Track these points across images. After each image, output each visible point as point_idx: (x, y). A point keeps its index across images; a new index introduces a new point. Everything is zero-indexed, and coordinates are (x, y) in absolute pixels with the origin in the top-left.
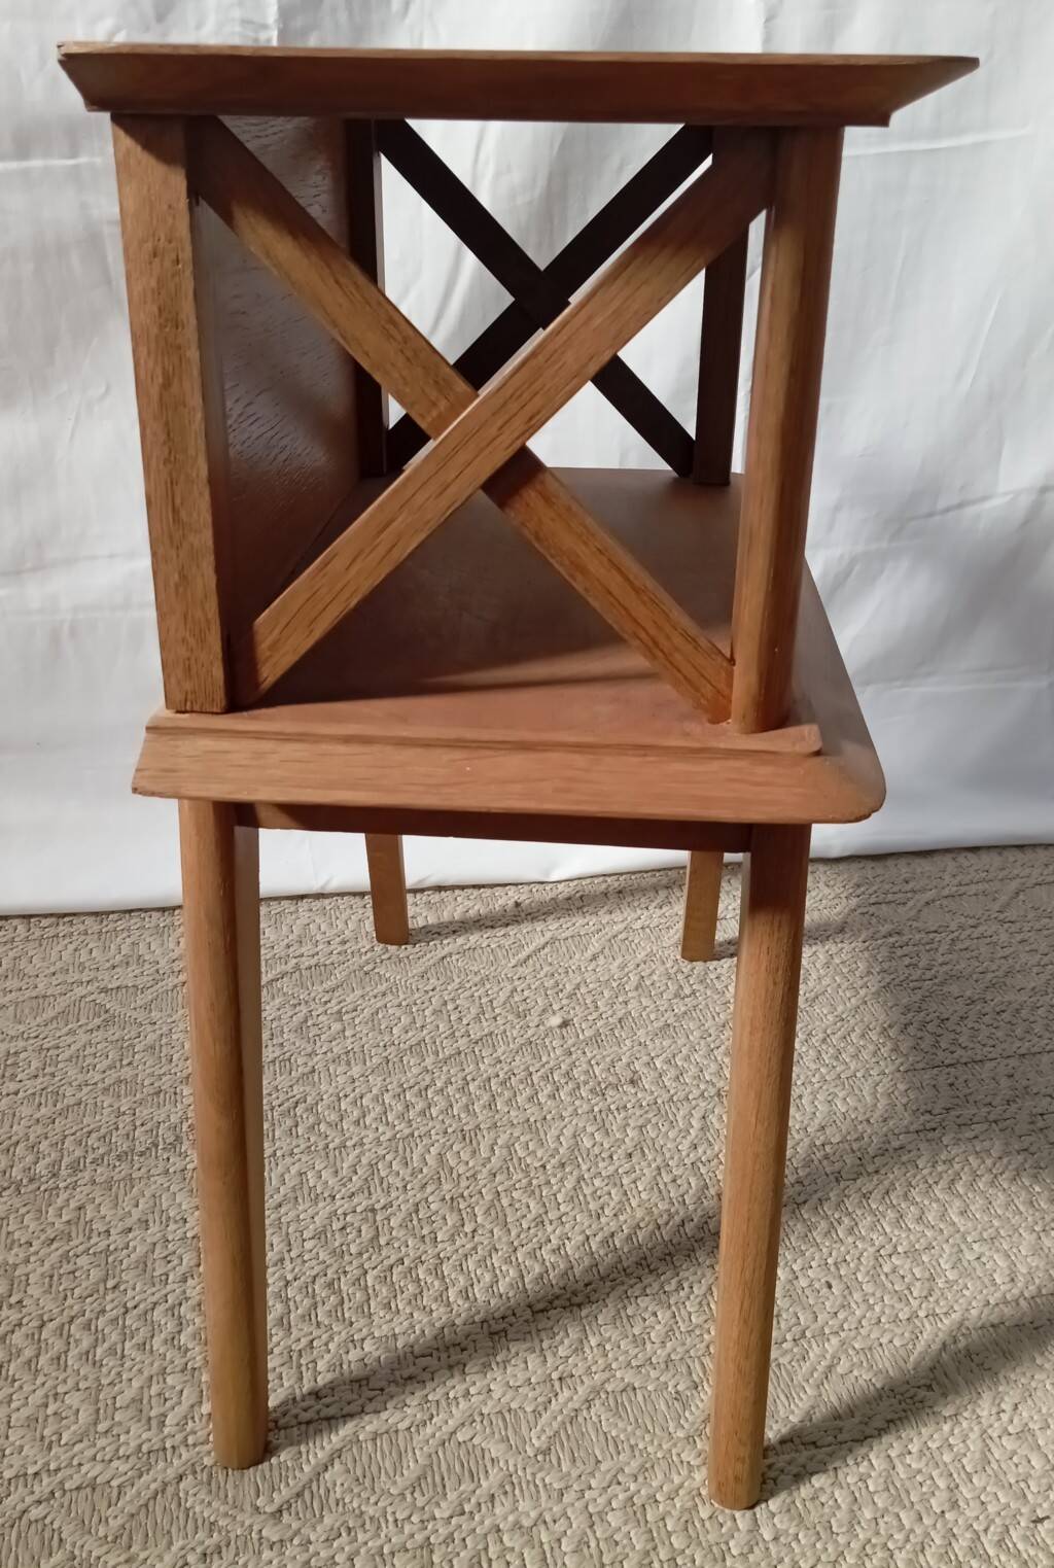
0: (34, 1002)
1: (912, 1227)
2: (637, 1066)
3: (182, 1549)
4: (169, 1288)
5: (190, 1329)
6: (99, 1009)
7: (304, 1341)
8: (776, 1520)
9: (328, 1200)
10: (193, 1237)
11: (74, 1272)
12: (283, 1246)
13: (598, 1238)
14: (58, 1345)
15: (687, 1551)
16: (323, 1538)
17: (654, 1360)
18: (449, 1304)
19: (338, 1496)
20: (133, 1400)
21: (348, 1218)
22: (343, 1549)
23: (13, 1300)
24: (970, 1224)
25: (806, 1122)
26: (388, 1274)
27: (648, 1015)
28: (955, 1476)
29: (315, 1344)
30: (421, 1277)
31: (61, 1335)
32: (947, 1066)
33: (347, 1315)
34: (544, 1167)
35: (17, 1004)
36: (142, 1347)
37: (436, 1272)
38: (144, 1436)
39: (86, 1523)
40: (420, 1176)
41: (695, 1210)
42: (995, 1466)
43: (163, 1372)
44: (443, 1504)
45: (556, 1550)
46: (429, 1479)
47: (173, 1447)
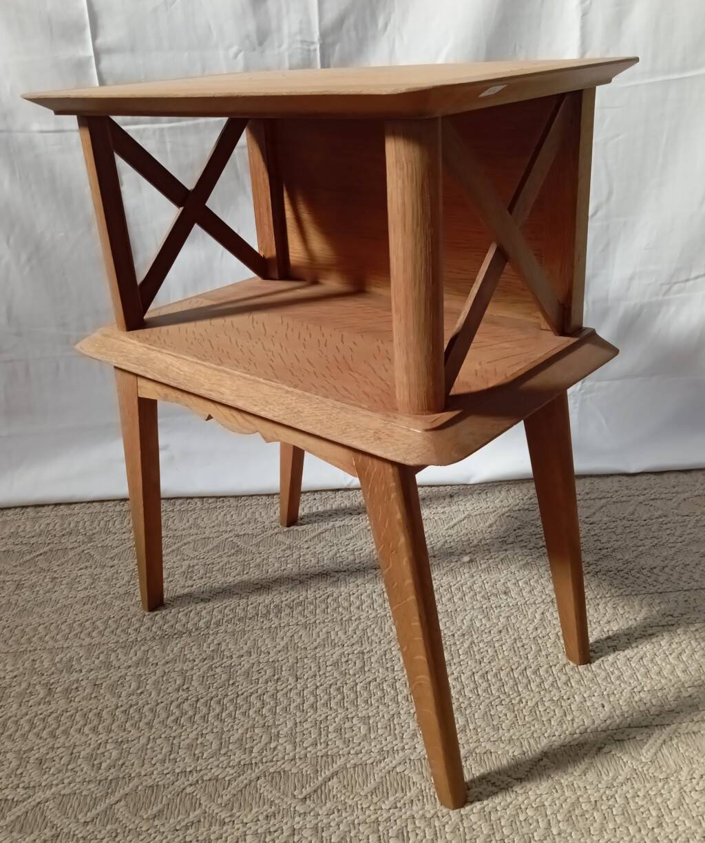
0: (203, 541)
1: (653, 677)
2: (509, 584)
3: (257, 812)
4: (259, 685)
5: (268, 707)
6: (234, 545)
7: (323, 716)
8: (560, 824)
9: (341, 646)
10: (273, 662)
11: (214, 675)
12: (316, 669)
13: (479, 674)
14: (204, 710)
15: (511, 836)
16: (325, 813)
17: (503, 739)
18: (398, 703)
19: (334, 793)
20: (238, 739)
21: (350, 657)
22: (335, 820)
23: (185, 687)
24: (687, 677)
25: (600, 618)
26: (368, 686)
27: (517, 557)
28: (662, 810)
29: (328, 718)
30: (385, 688)
31: (206, 705)
32: (685, 591)
33: (345, 705)
34: (453, 635)
35: (195, 542)
36: (244, 714)
37: (393, 686)
38: (242, 757)
39: (213, 796)
40: (388, 637)
41: (533, 662)
42: (685, 807)
43: (253, 727)
44: (386, 802)
45: (442, 831)
46: (381, 789)
47: (256, 763)
